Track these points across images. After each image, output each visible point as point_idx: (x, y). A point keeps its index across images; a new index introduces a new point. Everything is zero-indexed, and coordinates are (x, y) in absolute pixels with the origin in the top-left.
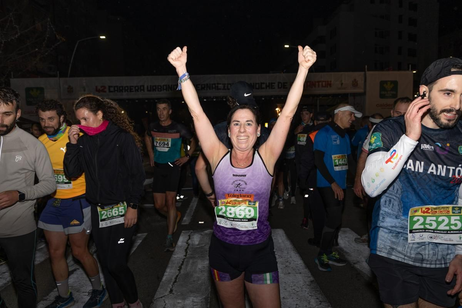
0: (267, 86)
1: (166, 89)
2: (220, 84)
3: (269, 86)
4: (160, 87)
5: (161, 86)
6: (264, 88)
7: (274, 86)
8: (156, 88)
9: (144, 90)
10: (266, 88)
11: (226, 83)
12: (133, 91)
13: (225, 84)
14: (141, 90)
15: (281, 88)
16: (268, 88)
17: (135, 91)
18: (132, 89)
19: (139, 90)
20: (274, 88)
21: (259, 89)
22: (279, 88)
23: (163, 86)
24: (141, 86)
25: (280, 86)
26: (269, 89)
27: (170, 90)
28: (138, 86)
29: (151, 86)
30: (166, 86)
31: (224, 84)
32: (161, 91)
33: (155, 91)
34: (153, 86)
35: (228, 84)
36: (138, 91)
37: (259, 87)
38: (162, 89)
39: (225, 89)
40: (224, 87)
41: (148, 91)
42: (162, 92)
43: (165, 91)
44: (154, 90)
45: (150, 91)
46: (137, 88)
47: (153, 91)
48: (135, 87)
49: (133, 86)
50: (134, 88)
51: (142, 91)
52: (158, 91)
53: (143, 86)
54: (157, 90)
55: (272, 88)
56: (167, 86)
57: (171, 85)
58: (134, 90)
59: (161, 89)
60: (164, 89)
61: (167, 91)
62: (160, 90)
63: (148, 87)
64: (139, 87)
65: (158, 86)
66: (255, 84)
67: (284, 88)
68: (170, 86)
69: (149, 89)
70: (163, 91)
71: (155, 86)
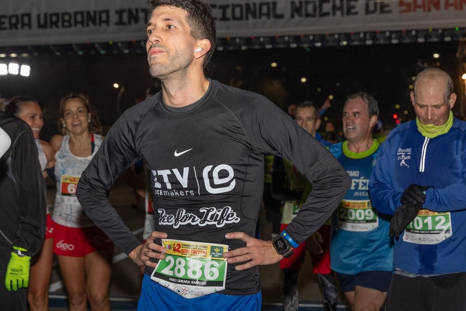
0: (334, 8)
1: (82, 23)
2: (214, 6)
3: (341, 8)
4: (67, 18)
5: (69, 14)
6: (327, 14)
7: (354, 7)
8: (58, 21)
9: (29, 25)
10: (334, 14)
11: (230, 2)
12: (5, 29)
13: (228, 6)
14: (23, 25)
15: (374, 12)
16: (338, 13)
17: (11, 28)
18: (3, 23)
19: (19, 26)
20: (356, 13)
21: (314, 16)
22: (368, 12)
23: (76, 13)
24: (23, 15)
25: (372, 8)
26: (342, 14)
27: (91, 24)
28: (16, 16)
29: (46, 15)
30: (82, 13)
31: (224, 8)
32: (70, 26)
33: (57, 26)
34: (51, 15)
35: (234, 6)
36: (16, 28)
37: (315, 9)
38: (73, 21)
39: (228, 19)
40: (224, 13)
41: (40, 26)
42: (73, 29)
43: (79, 26)
44: (54, 24)
45: (44, 26)
46: (14, 20)
47: (51, 27)
48: (11, 17)
49: (5, 17)
50: (6, 21)
51: (26, 28)
52: (64, 26)
53: (29, 15)
54: (60, 24)
55: (349, 13)
56: (85, 15)
57: (95, 12)
58: (7, 25)
59: (69, 21)
60: (76, 23)
61: (83, 25)
62: (67, 24)
63: (39, 16)
64: (20, 17)
65: (64, 14)
66: (303, 4)
67: (382, 11)
68: (92, 14)
69: (42, 22)
70: (75, 25)
71: (57, 15)
